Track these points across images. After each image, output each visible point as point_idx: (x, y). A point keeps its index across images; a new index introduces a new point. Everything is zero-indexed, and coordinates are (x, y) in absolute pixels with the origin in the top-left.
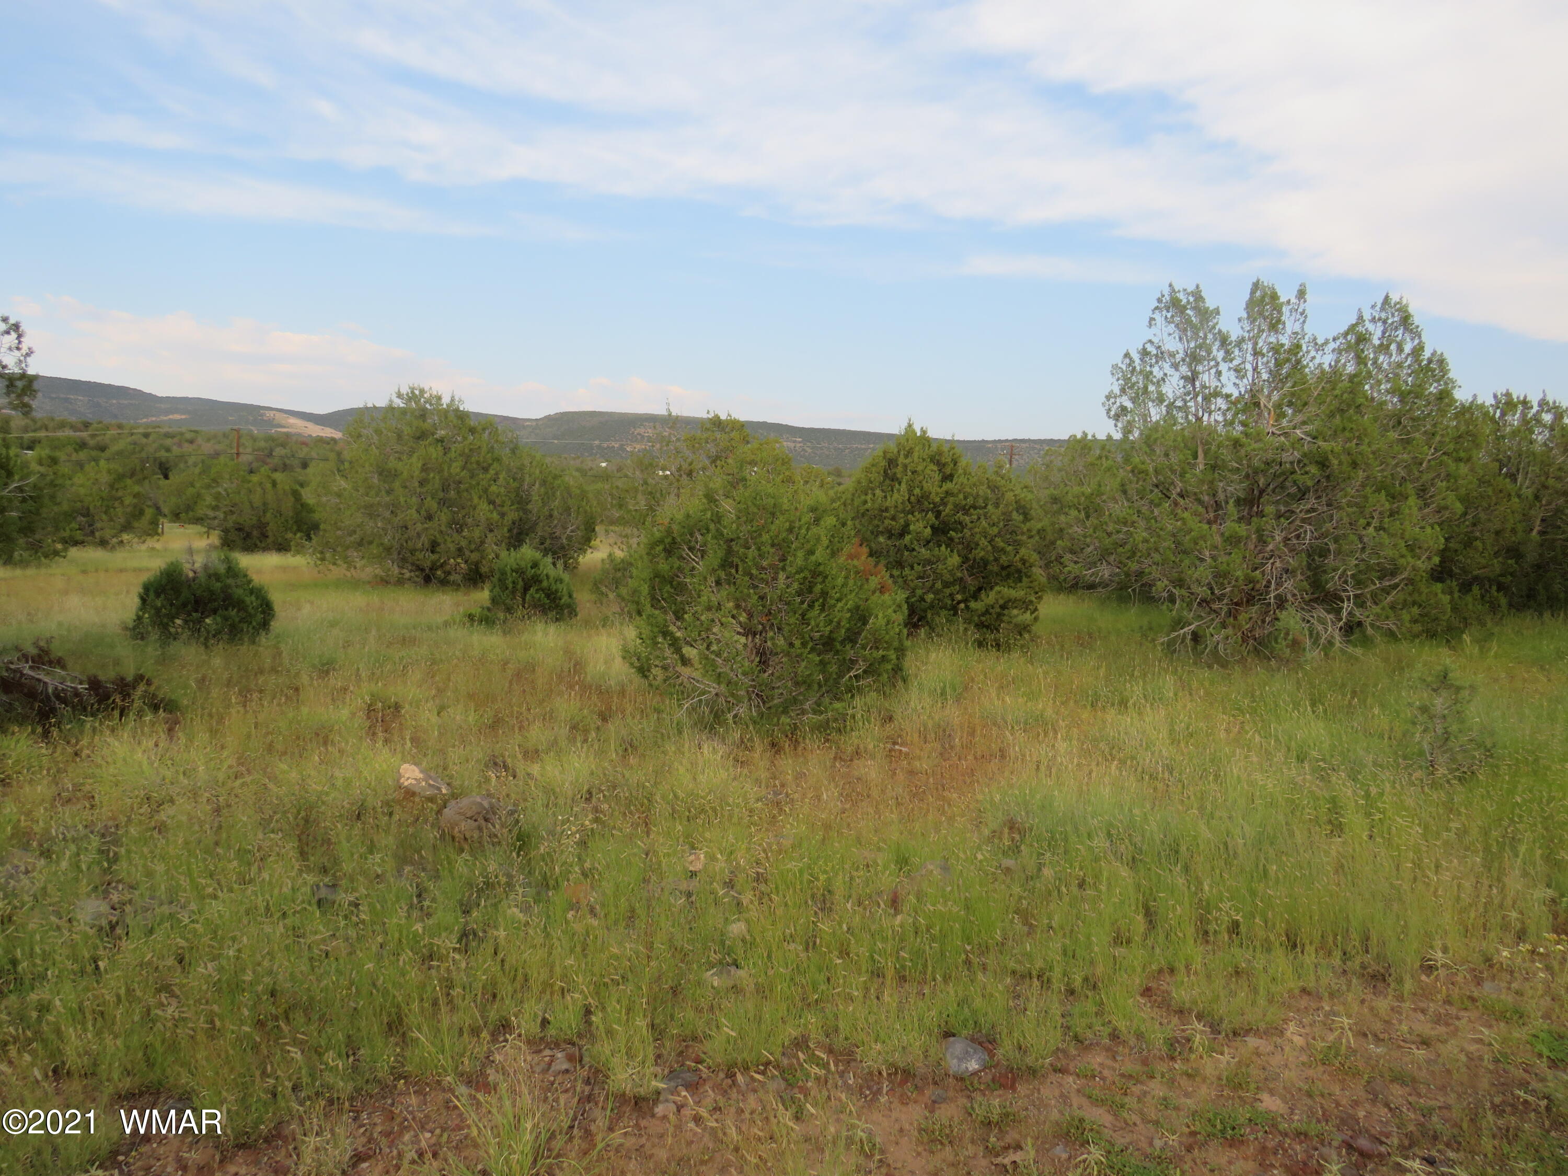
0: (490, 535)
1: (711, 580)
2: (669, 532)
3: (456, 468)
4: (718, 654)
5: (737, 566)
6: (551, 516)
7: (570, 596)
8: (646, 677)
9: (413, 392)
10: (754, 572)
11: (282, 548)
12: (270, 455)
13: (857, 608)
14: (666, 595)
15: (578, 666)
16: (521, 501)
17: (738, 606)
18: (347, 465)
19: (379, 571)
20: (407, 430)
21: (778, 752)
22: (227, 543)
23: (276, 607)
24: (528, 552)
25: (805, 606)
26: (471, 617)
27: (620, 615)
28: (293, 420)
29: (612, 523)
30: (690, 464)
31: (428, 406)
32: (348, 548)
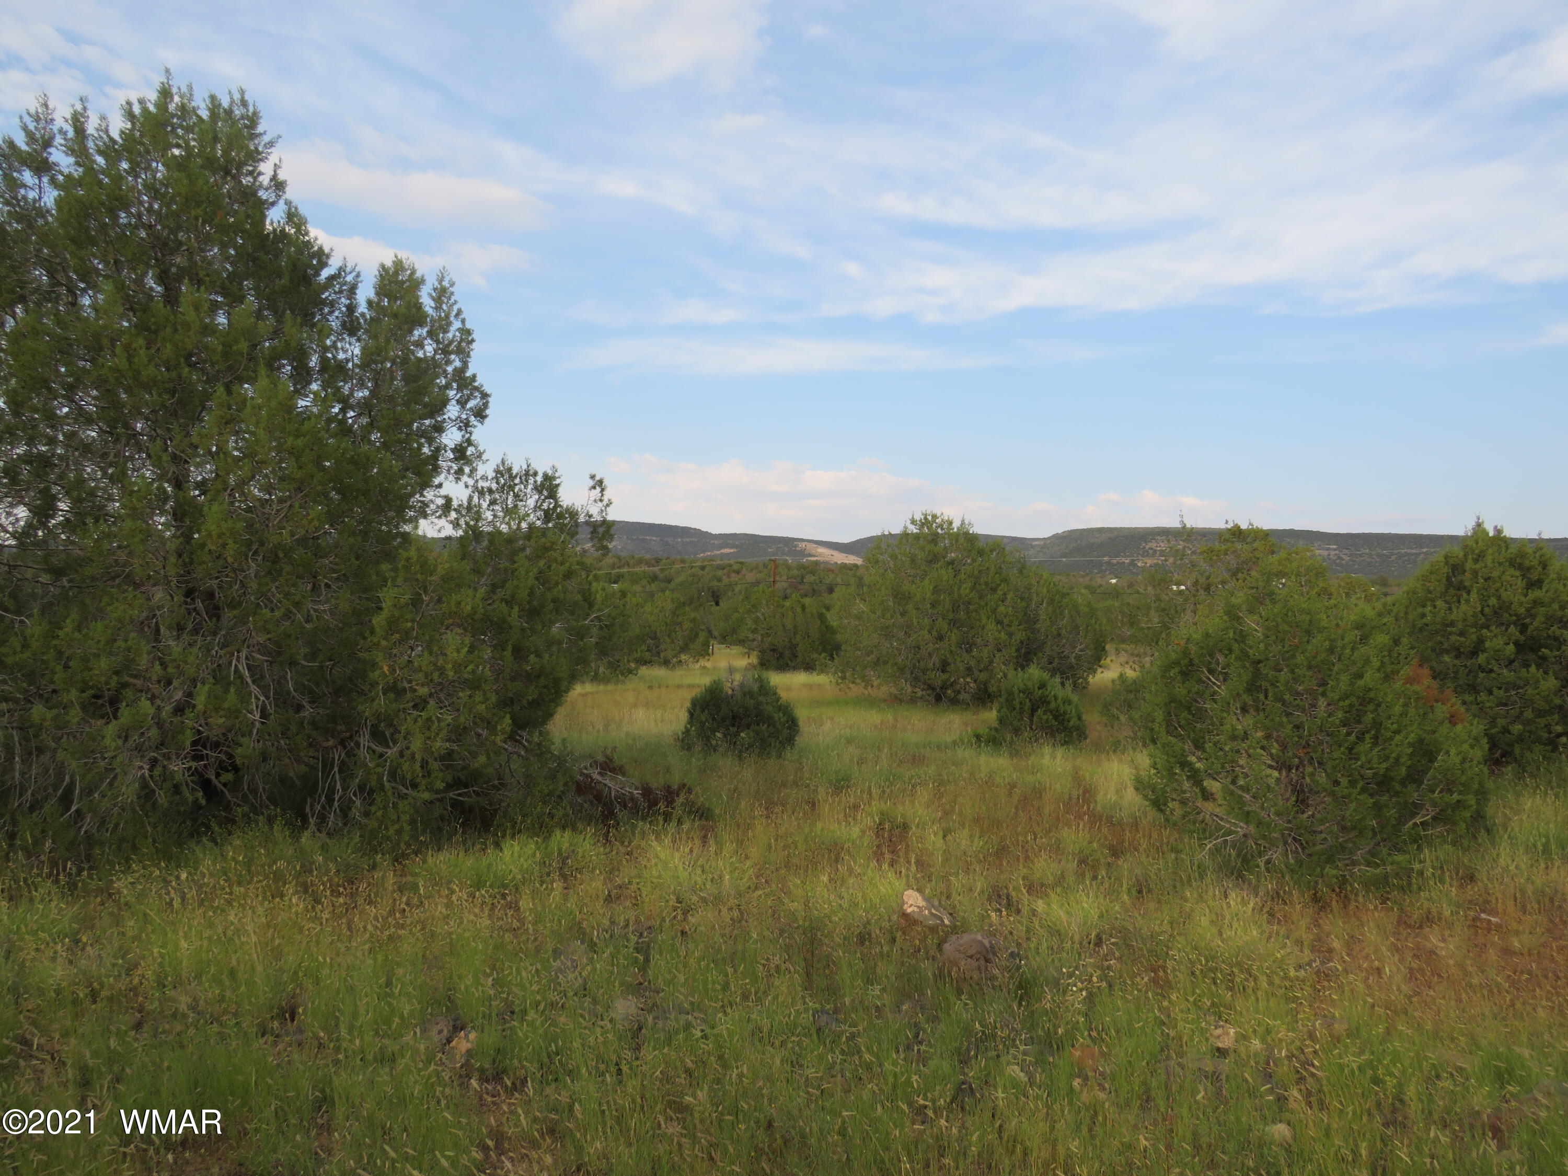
0: (998, 655)
1: (1236, 707)
2: (1186, 653)
3: (965, 589)
4: (1246, 789)
5: (1266, 691)
6: (1059, 635)
7: (1080, 718)
8: (1161, 811)
9: (926, 519)
10: (1287, 697)
11: (809, 667)
12: (802, 582)
13: (1421, 741)
14: (1183, 722)
15: (1088, 793)
16: (1029, 620)
17: (1268, 737)
18: (865, 588)
19: (893, 690)
20: (921, 555)
21: (1322, 909)
22: (764, 664)
23: (801, 723)
24: (1035, 672)
25: (1352, 738)
26: (978, 737)
27: (1133, 739)
28: (821, 550)
29: (1123, 640)
30: (1208, 578)
31: (939, 531)
32: (866, 667)
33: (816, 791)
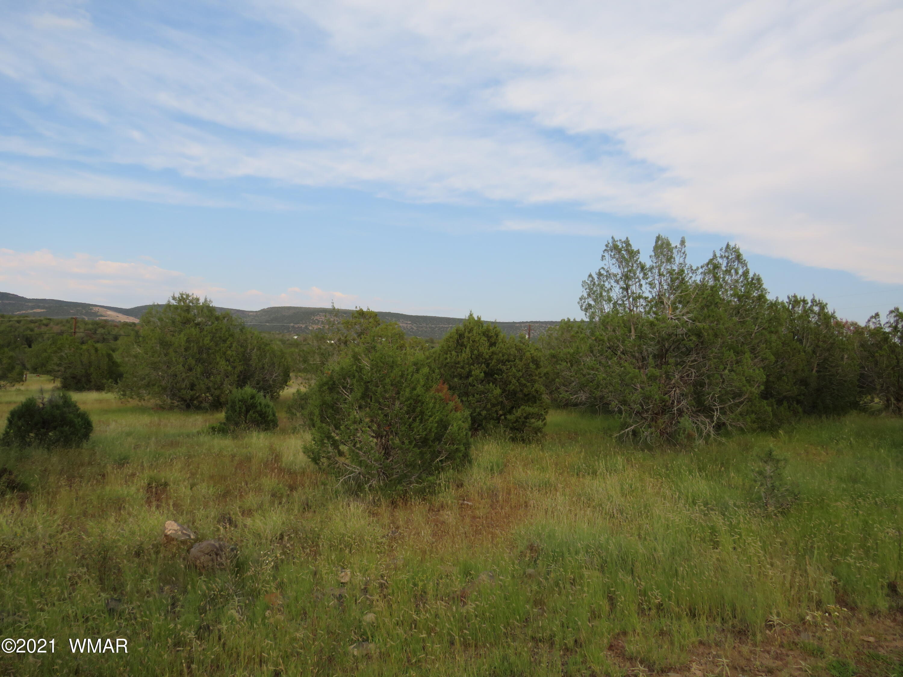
0: (226, 380)
1: (356, 406)
2: (331, 378)
3: (207, 340)
4: (360, 449)
5: (371, 397)
6: (263, 368)
7: (274, 415)
8: (317, 464)
9: (182, 297)
10: (381, 400)
11: (99, 388)
12: (95, 333)
13: (441, 420)
14: (329, 415)
15: (277, 457)
16: (245, 359)
17: (372, 421)
18: (141, 339)
19: (159, 402)
20: (178, 319)
21: (395, 507)
22: (66, 386)
23: (94, 425)
24: (248, 390)
25: (411, 420)
26: (213, 429)
27: (303, 426)
28: (110, 313)
29: (300, 371)
30: (346, 337)
31: (191, 304)
32: (140, 388)
33: (105, 466)
